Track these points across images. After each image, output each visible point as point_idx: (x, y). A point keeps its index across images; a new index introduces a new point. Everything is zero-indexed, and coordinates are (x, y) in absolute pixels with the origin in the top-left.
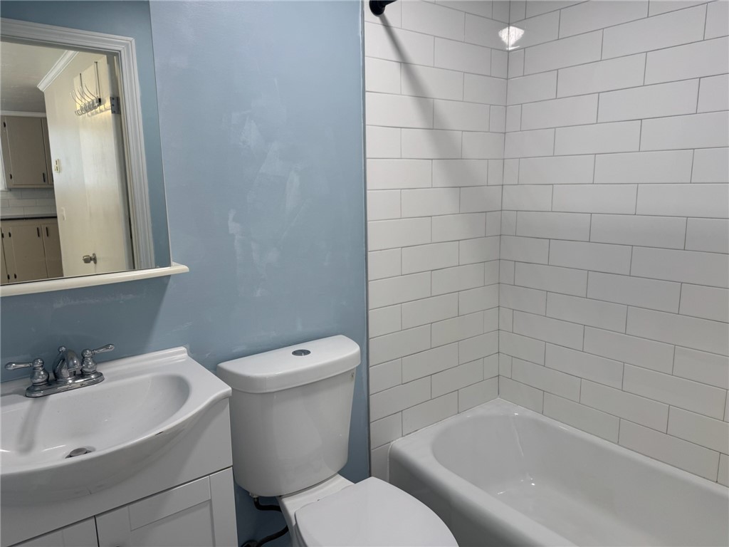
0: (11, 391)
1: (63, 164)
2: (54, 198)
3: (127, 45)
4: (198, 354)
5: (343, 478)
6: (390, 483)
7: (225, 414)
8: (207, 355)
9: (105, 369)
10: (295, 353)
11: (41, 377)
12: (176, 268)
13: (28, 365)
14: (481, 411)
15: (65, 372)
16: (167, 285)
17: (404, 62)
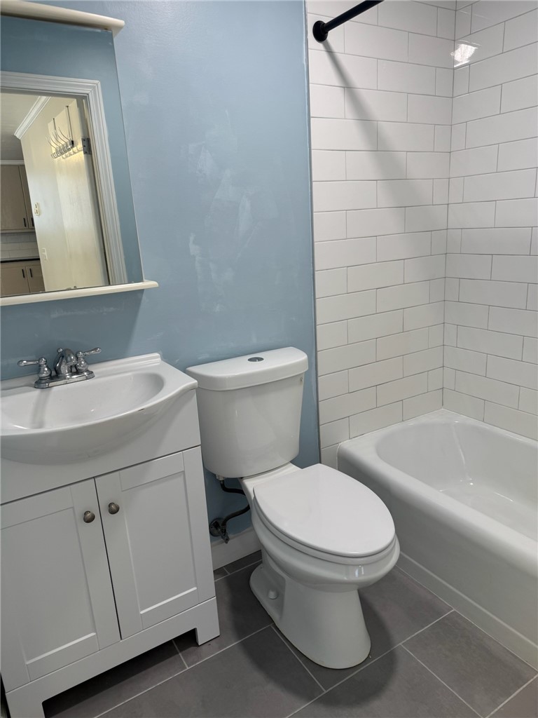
0: (23, 384)
1: (42, 208)
2: (36, 241)
3: (94, 87)
4: (168, 358)
5: (295, 466)
6: (339, 470)
7: (194, 401)
8: (177, 361)
9: (96, 369)
10: (250, 360)
11: (45, 372)
12: (146, 284)
13: (35, 363)
14: (424, 419)
15: (64, 369)
16: (140, 300)
17: (347, 86)
